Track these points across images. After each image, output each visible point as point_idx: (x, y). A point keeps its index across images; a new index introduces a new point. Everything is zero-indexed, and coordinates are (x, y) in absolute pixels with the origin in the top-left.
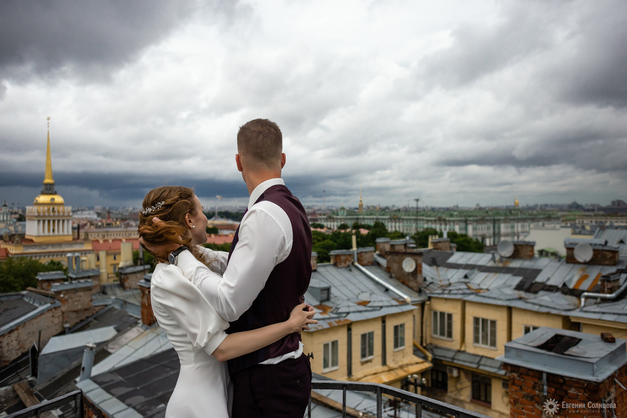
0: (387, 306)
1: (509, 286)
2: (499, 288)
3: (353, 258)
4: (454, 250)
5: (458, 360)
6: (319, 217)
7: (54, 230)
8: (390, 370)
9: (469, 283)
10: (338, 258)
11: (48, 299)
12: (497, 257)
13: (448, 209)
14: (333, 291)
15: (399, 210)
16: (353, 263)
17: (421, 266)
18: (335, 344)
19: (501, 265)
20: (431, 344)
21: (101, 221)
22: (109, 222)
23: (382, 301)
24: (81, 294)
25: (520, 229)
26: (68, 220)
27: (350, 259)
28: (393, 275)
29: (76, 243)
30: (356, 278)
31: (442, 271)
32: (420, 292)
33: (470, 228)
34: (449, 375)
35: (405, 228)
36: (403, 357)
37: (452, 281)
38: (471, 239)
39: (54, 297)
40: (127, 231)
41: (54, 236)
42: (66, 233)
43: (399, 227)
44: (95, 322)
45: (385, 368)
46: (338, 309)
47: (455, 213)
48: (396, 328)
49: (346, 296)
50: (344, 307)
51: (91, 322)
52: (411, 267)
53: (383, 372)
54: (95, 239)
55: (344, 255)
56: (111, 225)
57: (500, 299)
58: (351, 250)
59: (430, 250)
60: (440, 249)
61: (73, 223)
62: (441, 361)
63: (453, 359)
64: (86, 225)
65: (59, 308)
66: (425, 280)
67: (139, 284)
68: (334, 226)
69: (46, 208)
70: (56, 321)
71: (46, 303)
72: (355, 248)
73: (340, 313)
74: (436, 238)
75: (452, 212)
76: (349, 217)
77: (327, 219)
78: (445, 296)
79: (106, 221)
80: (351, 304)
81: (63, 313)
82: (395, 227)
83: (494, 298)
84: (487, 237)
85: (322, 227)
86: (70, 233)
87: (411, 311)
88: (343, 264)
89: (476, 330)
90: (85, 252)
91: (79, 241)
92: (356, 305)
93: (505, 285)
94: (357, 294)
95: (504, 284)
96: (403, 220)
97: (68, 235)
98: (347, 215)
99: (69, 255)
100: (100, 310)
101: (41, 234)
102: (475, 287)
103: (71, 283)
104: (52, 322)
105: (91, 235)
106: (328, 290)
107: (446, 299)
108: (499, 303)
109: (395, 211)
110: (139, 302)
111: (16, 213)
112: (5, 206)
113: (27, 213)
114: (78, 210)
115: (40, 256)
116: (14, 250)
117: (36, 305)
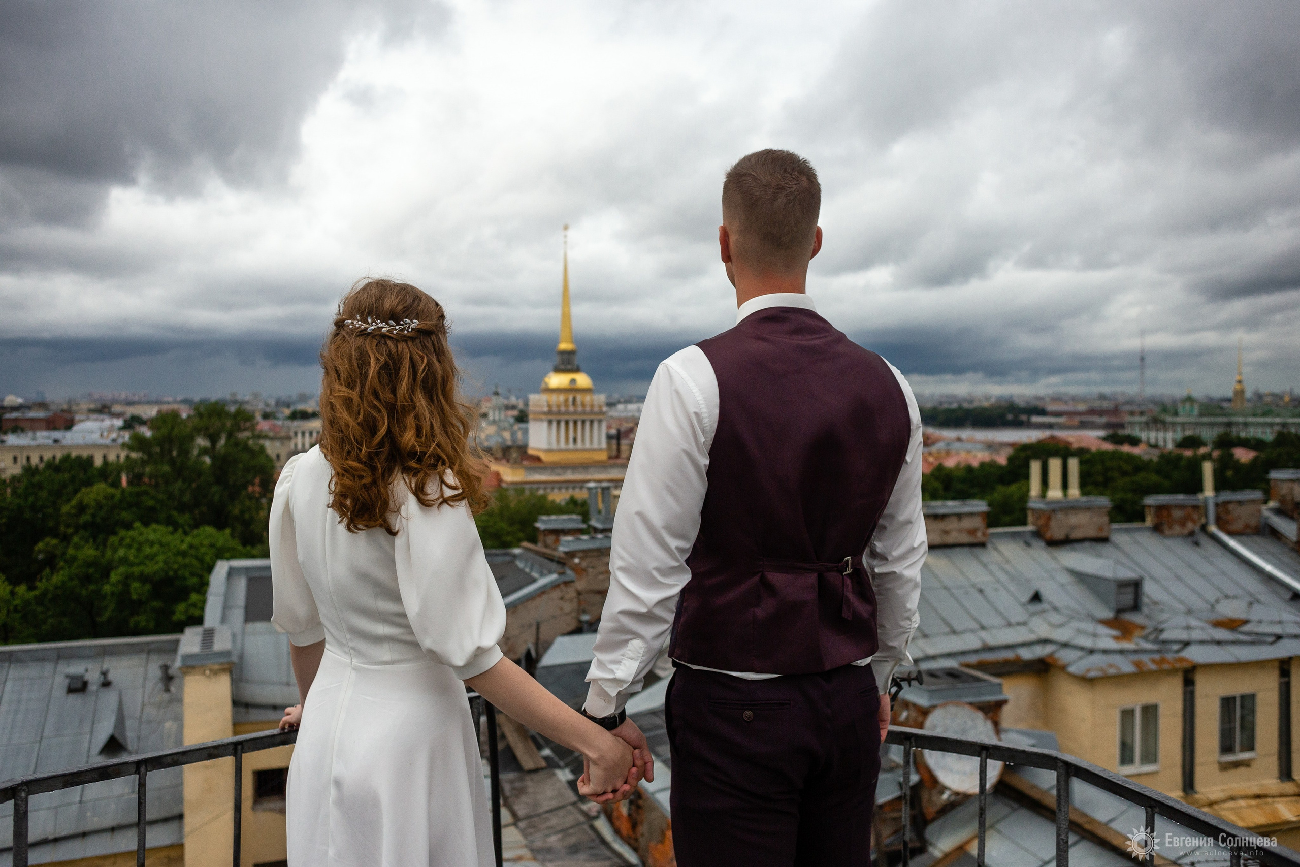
0: (1296, 636)
3: (1206, 515)
6: (1128, 418)
7: (575, 440)
10: (1165, 513)
11: (554, 566)
14: (1149, 588)
16: (1204, 528)
18: (1150, 712)
23: (1280, 622)
26: (600, 421)
27: (1196, 516)
29: (614, 466)
30: (1211, 563)
39: (561, 562)
41: (576, 451)
42: (595, 446)
45: (1289, 788)
46: (1162, 631)
49: (1182, 602)
50: (1176, 627)
53: (1283, 795)
55: (1181, 507)
58: (1200, 496)
61: (609, 427)
65: (572, 584)
68: (1165, 440)
69: (562, 398)
70: (568, 607)
71: (550, 572)
72: (1209, 492)
73: (1164, 642)
76: (1205, 419)
77: (1147, 426)
80: (1193, 622)
81: (579, 593)
85: (1134, 441)
86: (604, 445)
88: (1177, 529)
91: (619, 461)
92: (1208, 626)
94: (1212, 599)
97: (600, 450)
98: (1201, 415)
101: (554, 446)
103: (593, 538)
104: (561, 609)
106: (1136, 585)
111: (514, 407)
112: (496, 393)
113: (531, 408)
114: (619, 402)
115: (553, 489)
116: (510, 475)
117: (535, 575)
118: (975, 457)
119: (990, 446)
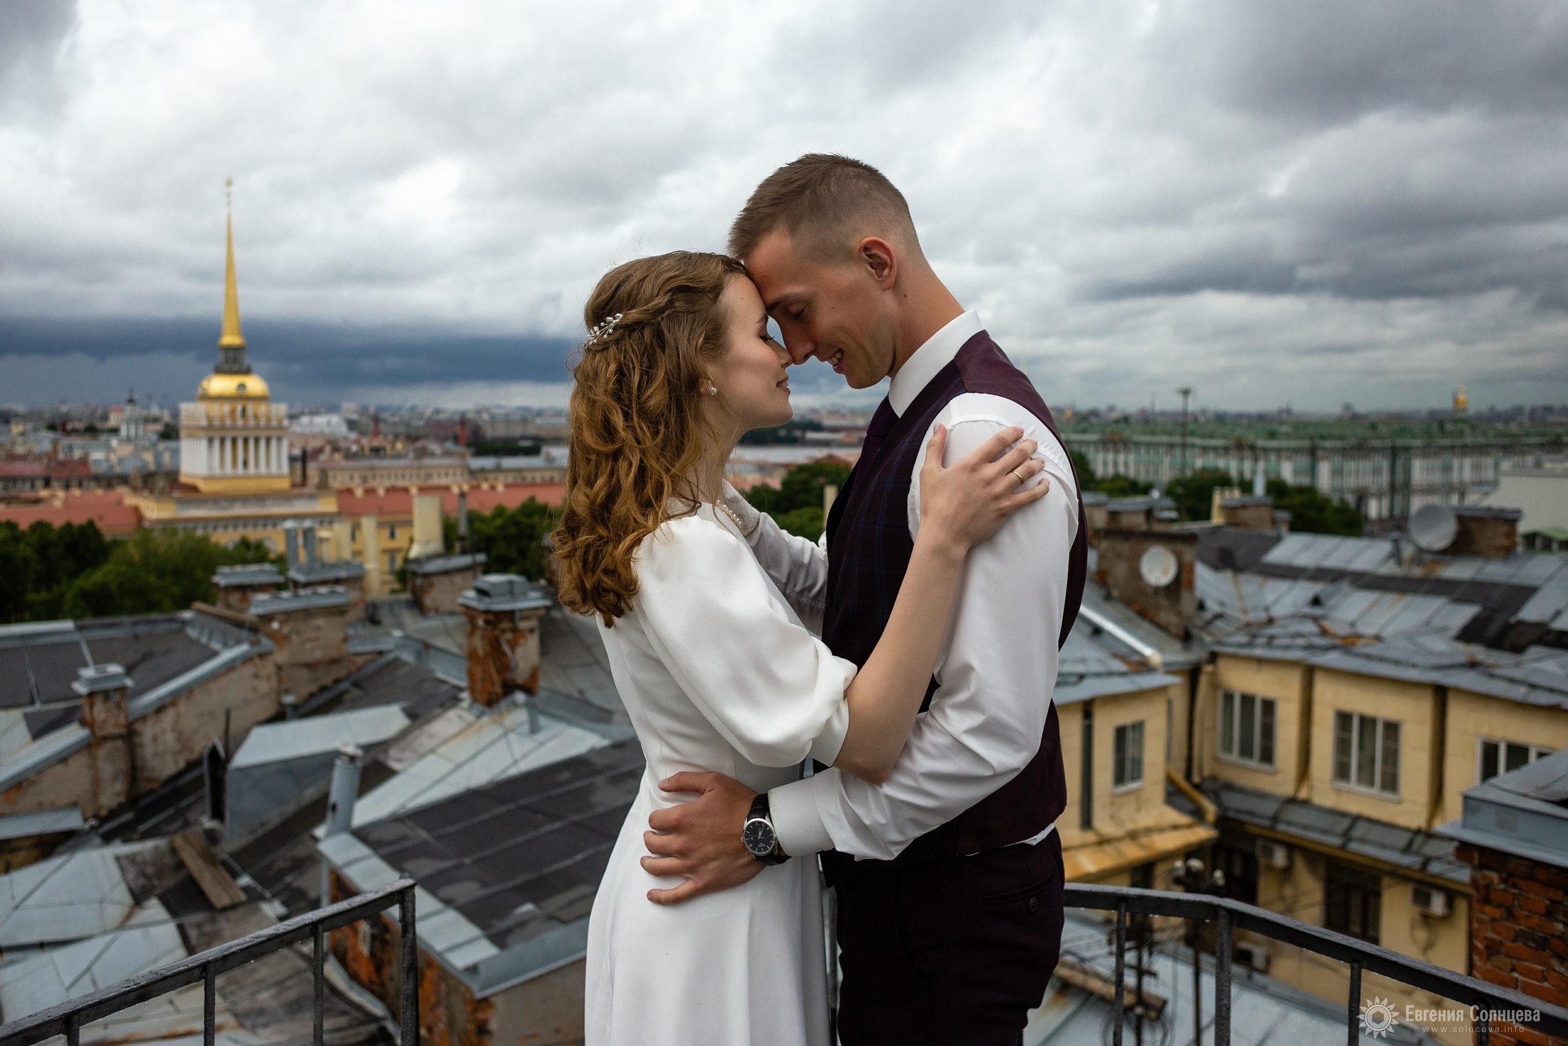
0: (1098, 675)
1: (1441, 630)
2: (1410, 636)
4: (1284, 529)
5: (1290, 823)
7: (245, 464)
8: (1103, 842)
9: (1324, 617)
11: (244, 634)
12: (1408, 551)
13: (1261, 418)
15: (1126, 419)
17: (1191, 571)
19: (1417, 572)
20: (1214, 778)
21: (357, 442)
22: (376, 443)
23: (1083, 661)
24: (320, 622)
25: (1467, 475)
26: (279, 439)
28: (1115, 593)
29: (299, 497)
31: (1250, 584)
32: (1186, 638)
33: (1324, 469)
34: (1262, 861)
35: (1142, 469)
36: (1139, 809)
37: (1277, 611)
38: (1327, 501)
39: (255, 628)
40: (420, 468)
41: (248, 477)
42: (274, 470)
43: (1126, 465)
44: (356, 692)
45: (1090, 837)
47: (1284, 429)
48: (1121, 733)
51: (346, 692)
52: (1165, 572)
53: (1084, 846)
54: (344, 487)
56: (382, 453)
57: (1415, 666)
59: (1217, 529)
60: (1246, 525)
61: (291, 445)
62: (1241, 823)
63: (1275, 819)
64: (320, 450)
65: (270, 656)
66: (1201, 606)
67: (461, 600)
69: (226, 408)
70: (264, 687)
71: (238, 642)
74: (1235, 495)
75: (1275, 427)
78: (1258, 652)
79: (370, 442)
81: (279, 668)
82: (1116, 464)
83: (1397, 663)
84: (1373, 495)
86: (285, 469)
87: (1162, 690)
89: (1342, 746)
90: (325, 519)
91: (306, 490)
93: (1428, 627)
95: (1427, 623)
96: (1137, 444)
97: (280, 476)
99: (289, 524)
100: (365, 664)
101: (217, 471)
102: (1342, 630)
103: (296, 595)
104: (255, 689)
105: (335, 477)
107: (1260, 661)
108: (1412, 674)
109: (1117, 421)
110: (460, 647)
111: (156, 420)
112: (131, 401)
113: (184, 421)
114: (302, 413)
115: (215, 528)
116: (154, 510)
117: (215, 645)
118: (745, 480)
119: (763, 468)
